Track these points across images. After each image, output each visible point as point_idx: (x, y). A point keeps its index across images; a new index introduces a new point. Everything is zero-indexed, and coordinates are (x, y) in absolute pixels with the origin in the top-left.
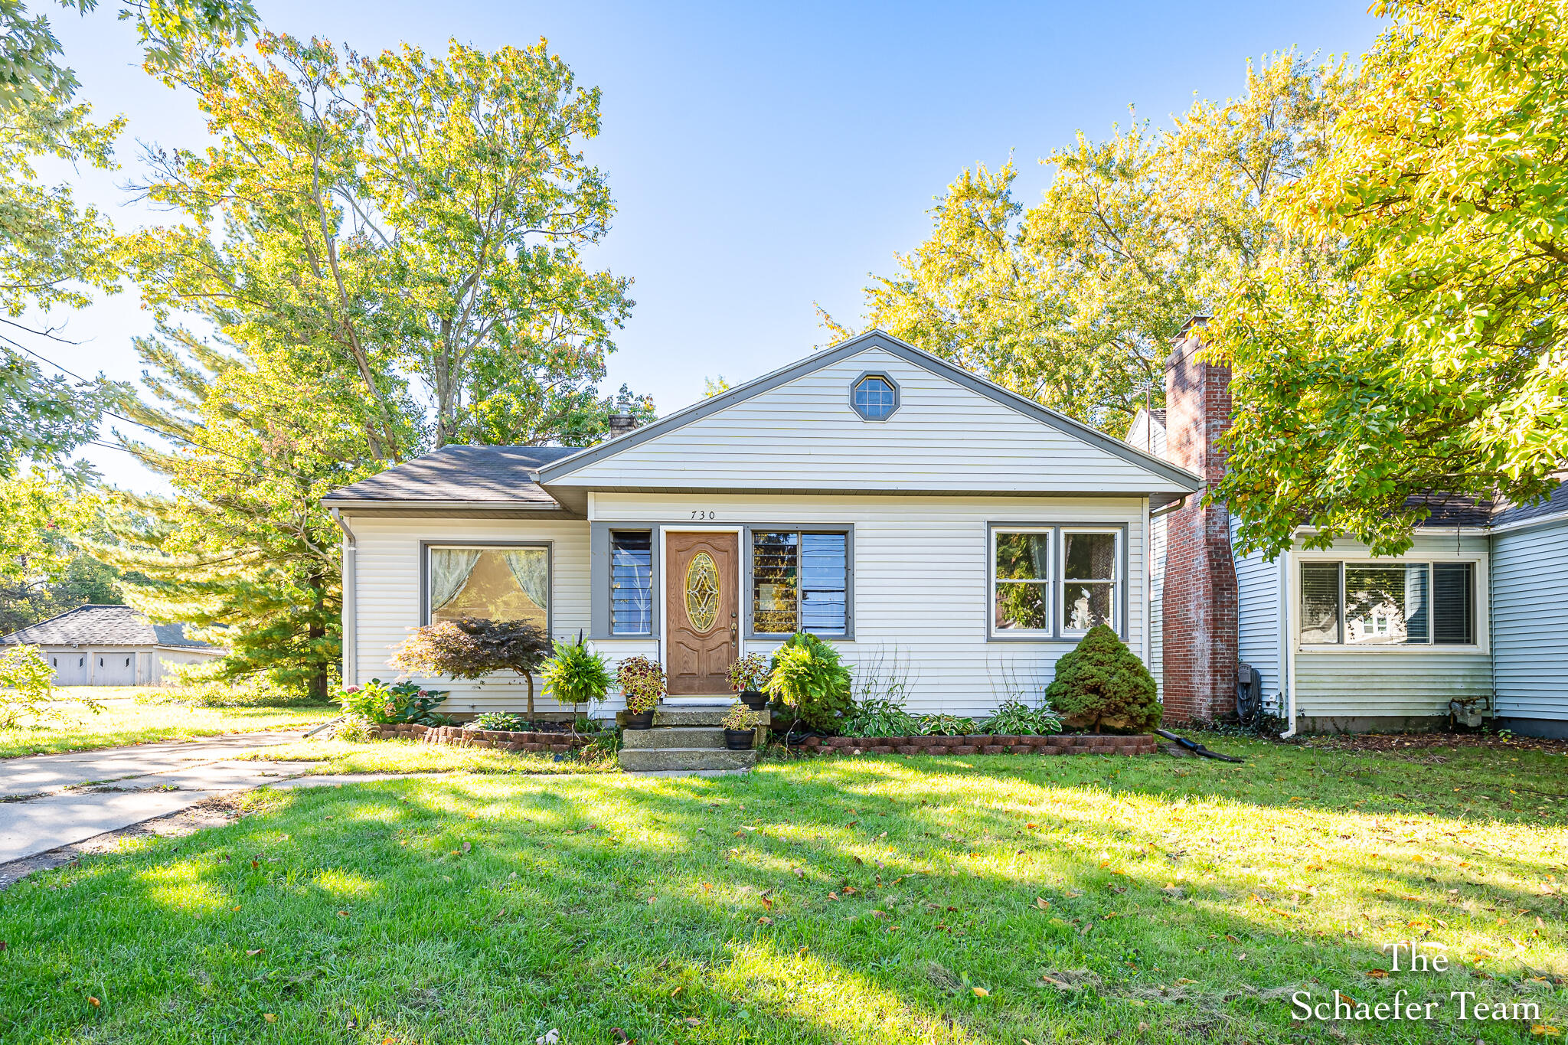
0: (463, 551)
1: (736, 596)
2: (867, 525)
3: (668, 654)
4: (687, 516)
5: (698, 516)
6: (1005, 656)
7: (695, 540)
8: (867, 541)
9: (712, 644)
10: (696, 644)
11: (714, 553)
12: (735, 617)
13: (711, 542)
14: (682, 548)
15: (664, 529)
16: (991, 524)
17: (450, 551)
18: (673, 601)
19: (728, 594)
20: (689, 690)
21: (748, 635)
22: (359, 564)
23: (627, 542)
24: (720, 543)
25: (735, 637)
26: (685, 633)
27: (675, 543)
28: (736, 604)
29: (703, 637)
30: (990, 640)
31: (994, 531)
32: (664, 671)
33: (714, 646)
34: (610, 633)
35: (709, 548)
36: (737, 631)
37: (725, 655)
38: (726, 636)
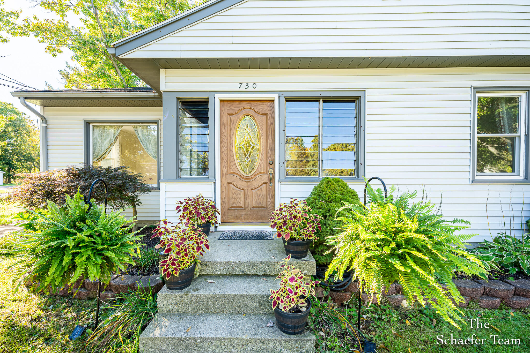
0: (112, 126)
1: (273, 149)
2: (376, 91)
3: (222, 192)
4: (236, 87)
5: (244, 86)
6: (492, 194)
7: (242, 106)
8: (375, 104)
9: (254, 184)
10: (243, 184)
11: (256, 116)
12: (272, 164)
13: (254, 107)
14: (232, 112)
15: (218, 97)
16: (477, 89)
17: (104, 126)
18: (225, 152)
19: (267, 147)
20: (237, 219)
21: (282, 178)
22: (49, 135)
23: (191, 108)
24: (261, 108)
25: (271, 180)
26: (234, 177)
27: (227, 108)
28: (273, 155)
29: (247, 179)
30: (473, 182)
31: (478, 95)
32: (218, 206)
33: (256, 186)
34: (178, 176)
35: (252, 112)
36: (273, 174)
37: (264, 193)
38: (265, 179)
